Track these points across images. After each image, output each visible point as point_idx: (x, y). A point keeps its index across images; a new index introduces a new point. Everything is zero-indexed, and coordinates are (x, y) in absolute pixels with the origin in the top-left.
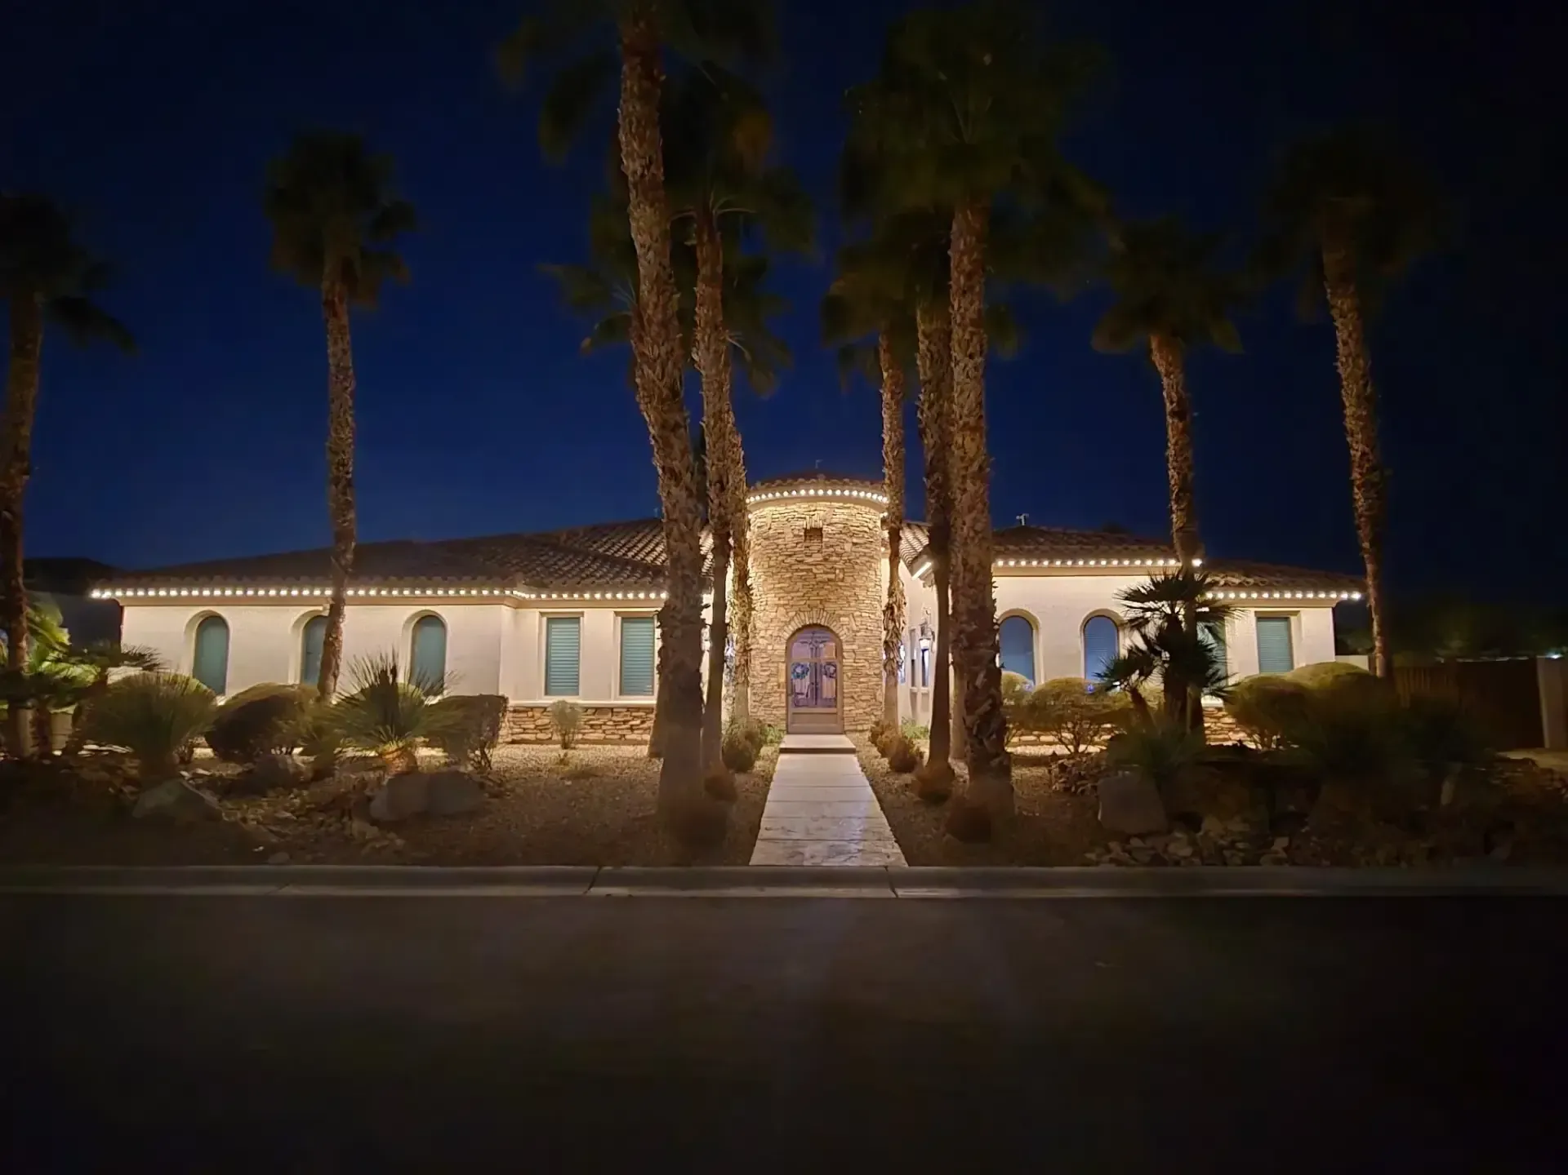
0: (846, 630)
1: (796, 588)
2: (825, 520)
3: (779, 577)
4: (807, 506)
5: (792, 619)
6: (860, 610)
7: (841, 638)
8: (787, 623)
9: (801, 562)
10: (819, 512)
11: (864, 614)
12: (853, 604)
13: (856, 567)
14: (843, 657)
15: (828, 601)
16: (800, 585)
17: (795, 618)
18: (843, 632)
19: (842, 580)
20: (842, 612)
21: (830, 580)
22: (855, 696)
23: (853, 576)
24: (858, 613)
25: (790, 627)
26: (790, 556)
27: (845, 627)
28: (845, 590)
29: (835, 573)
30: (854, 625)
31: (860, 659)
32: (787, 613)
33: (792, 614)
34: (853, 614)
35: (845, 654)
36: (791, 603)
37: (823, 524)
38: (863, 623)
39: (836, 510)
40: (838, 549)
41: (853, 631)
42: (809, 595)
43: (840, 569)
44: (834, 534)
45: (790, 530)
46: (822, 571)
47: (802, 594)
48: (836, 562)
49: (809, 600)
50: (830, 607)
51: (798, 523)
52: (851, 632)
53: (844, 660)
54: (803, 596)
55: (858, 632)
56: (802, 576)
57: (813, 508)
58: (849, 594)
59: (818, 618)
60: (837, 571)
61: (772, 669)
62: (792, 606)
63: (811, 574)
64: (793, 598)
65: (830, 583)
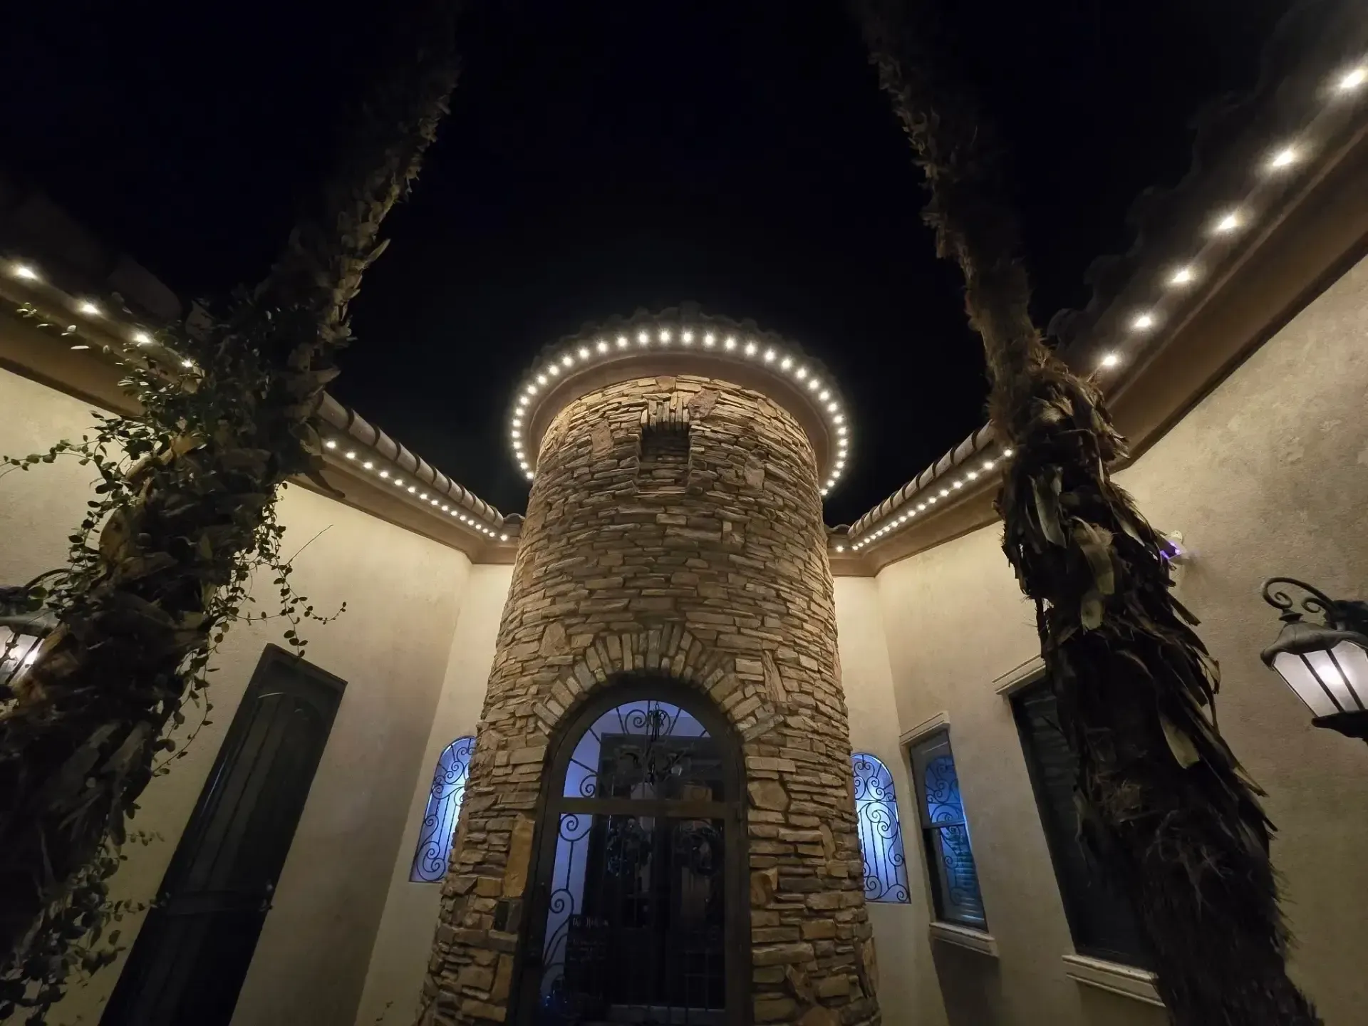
0: (753, 703)
1: (605, 562)
2: (696, 409)
3: (564, 542)
4: (653, 382)
5: (581, 656)
6: (794, 645)
7: (742, 726)
8: (563, 670)
9: (628, 499)
10: (682, 394)
11: (804, 661)
12: (772, 622)
13: (778, 527)
14: (749, 803)
15: (699, 602)
16: (614, 557)
17: (591, 651)
18: (745, 708)
19: (743, 551)
20: (740, 642)
21: (705, 545)
22: (798, 979)
23: (770, 547)
24: (788, 653)
25: (571, 681)
26: (600, 488)
27: (750, 690)
28: (750, 579)
29: (721, 529)
30: (780, 687)
31: (802, 813)
32: (569, 638)
33: (582, 640)
34: (773, 651)
35: (753, 787)
36: (584, 606)
37: (692, 418)
38: (806, 687)
39: (725, 395)
40: (729, 474)
41: (778, 708)
42: (639, 583)
43: (734, 522)
44: (720, 442)
45: (607, 433)
46: (682, 521)
47: (620, 579)
48: (723, 503)
49: (640, 595)
50: (700, 619)
51: (626, 417)
52: (769, 707)
53: (752, 815)
54: (624, 586)
55: (794, 713)
56: (625, 531)
57: (665, 387)
58: (761, 590)
59: (662, 656)
60: (727, 526)
61: (495, 840)
62: (587, 616)
63: (651, 526)
64: (592, 592)
65: (704, 553)
